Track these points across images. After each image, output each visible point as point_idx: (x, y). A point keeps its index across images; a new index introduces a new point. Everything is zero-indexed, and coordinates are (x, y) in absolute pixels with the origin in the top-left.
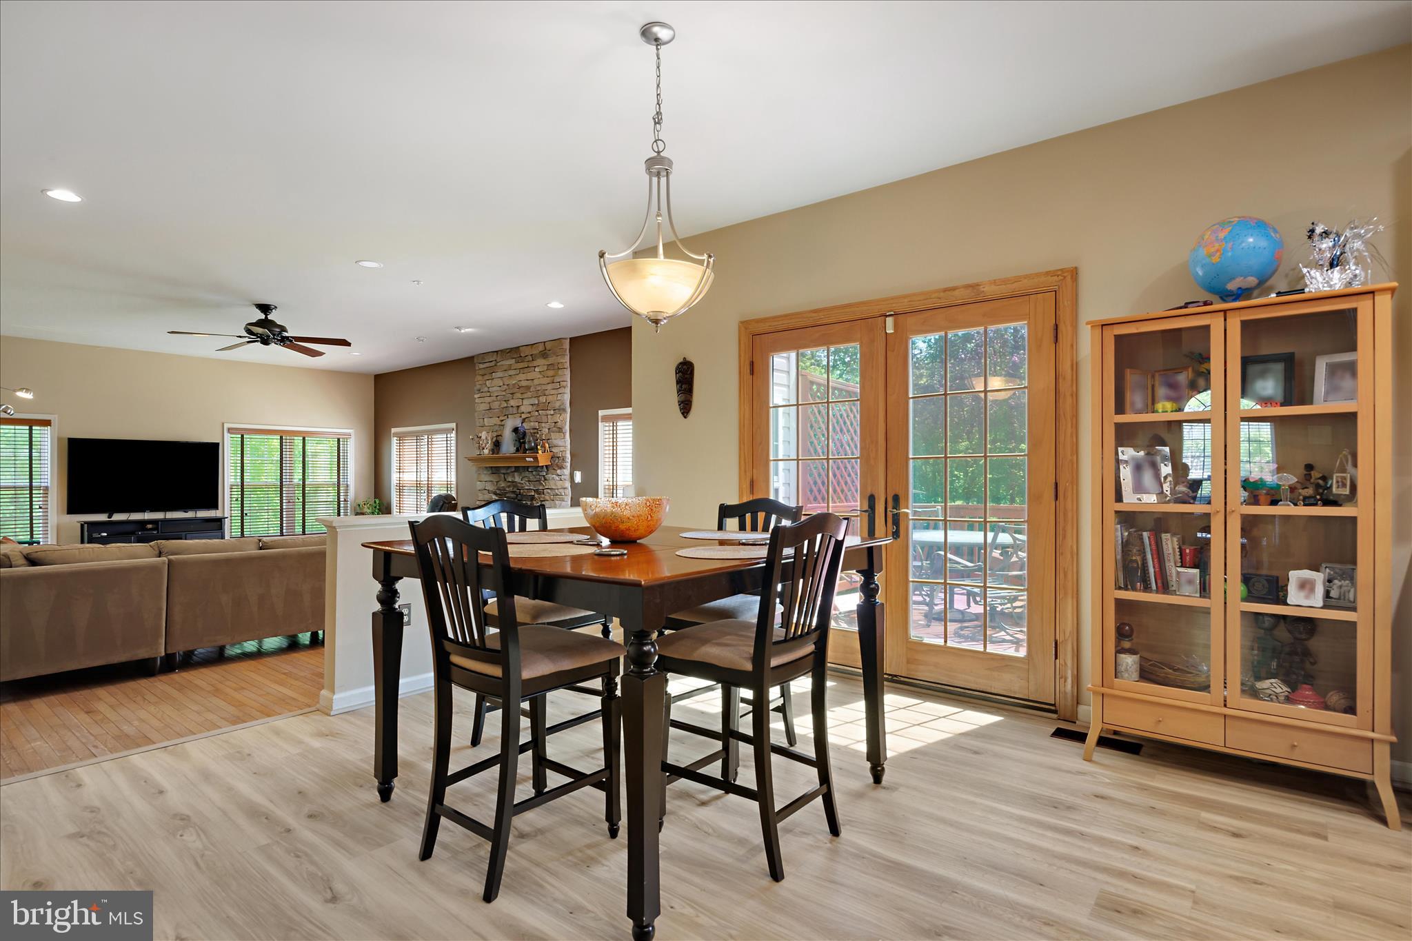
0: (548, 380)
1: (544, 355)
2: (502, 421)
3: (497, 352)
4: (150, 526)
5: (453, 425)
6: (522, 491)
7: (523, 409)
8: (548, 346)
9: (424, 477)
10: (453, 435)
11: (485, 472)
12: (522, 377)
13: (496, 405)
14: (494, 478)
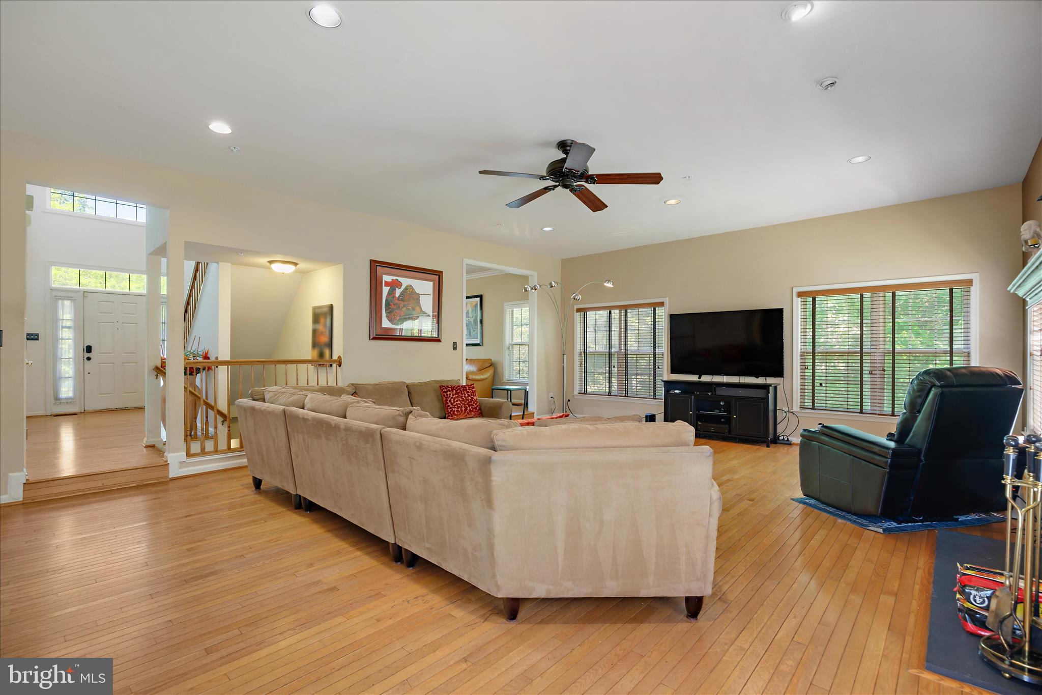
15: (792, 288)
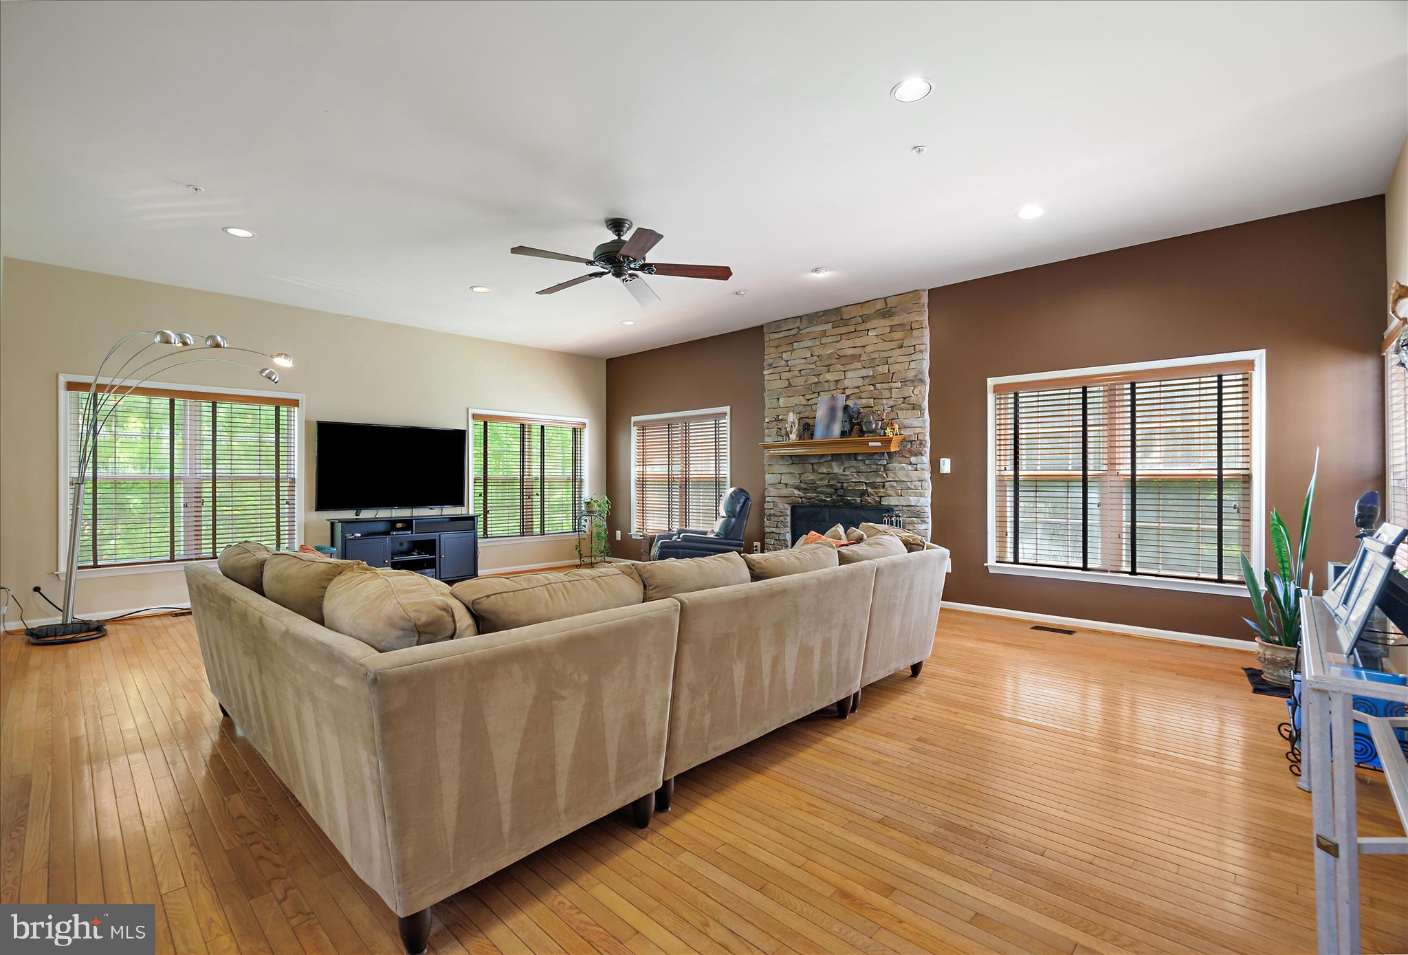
0: (894, 344)
1: (886, 313)
2: (809, 400)
3: (800, 317)
4: (399, 525)
5: (727, 409)
6: (845, 485)
7: (847, 383)
8: (891, 303)
9: (677, 469)
10: (727, 420)
11: (781, 463)
12: (845, 343)
13: (800, 381)
14: (796, 469)
15: (468, 409)
